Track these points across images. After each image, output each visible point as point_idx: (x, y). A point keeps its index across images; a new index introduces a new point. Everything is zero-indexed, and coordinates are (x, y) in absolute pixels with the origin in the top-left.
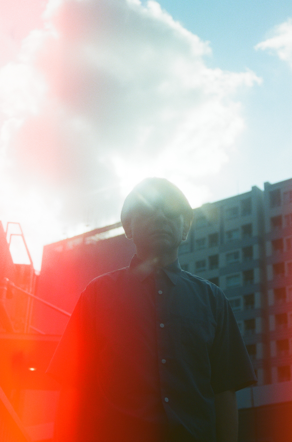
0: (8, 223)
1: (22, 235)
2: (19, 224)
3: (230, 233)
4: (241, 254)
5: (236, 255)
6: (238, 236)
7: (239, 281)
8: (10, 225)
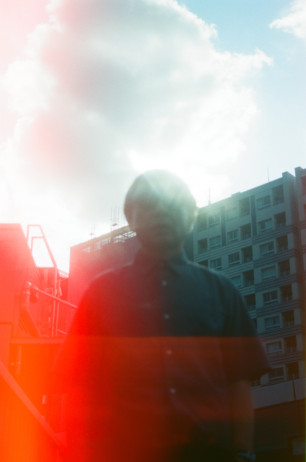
0: (29, 226)
1: (44, 238)
2: (39, 226)
3: (262, 224)
4: (275, 244)
5: (271, 246)
6: (271, 226)
7: (275, 273)
8: (30, 227)
